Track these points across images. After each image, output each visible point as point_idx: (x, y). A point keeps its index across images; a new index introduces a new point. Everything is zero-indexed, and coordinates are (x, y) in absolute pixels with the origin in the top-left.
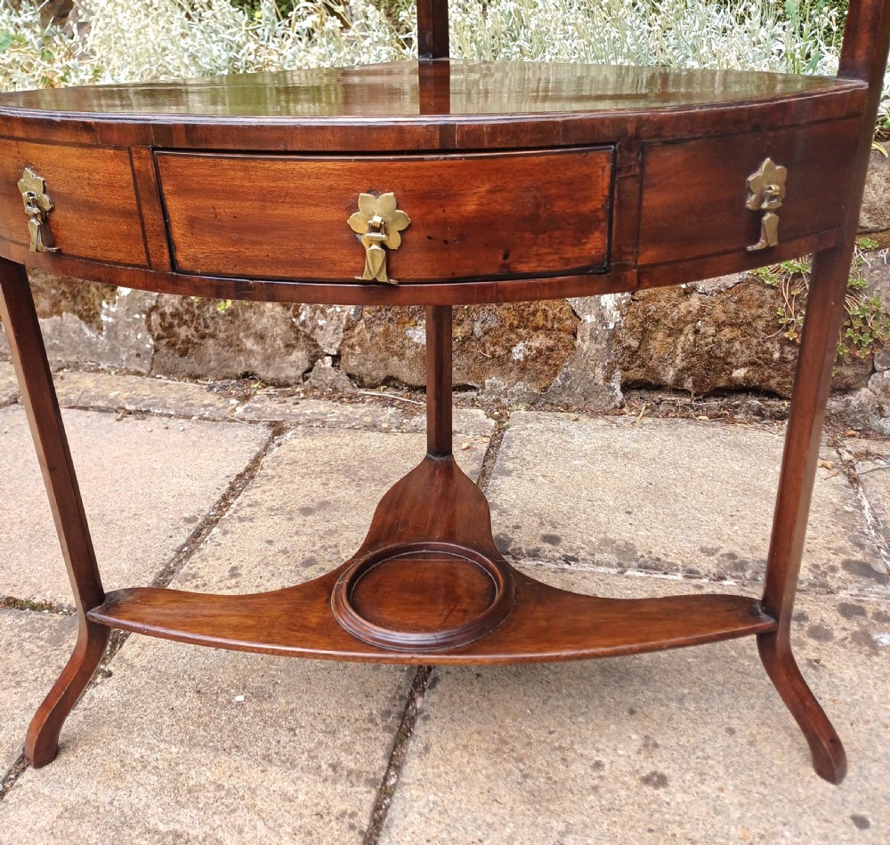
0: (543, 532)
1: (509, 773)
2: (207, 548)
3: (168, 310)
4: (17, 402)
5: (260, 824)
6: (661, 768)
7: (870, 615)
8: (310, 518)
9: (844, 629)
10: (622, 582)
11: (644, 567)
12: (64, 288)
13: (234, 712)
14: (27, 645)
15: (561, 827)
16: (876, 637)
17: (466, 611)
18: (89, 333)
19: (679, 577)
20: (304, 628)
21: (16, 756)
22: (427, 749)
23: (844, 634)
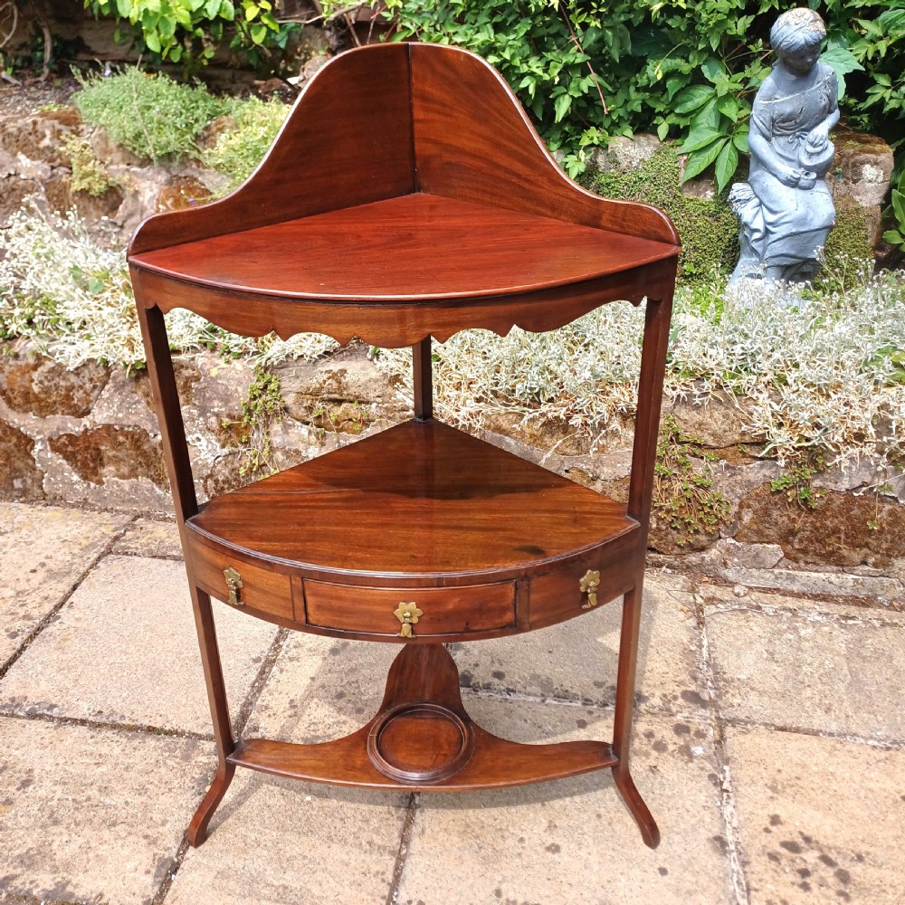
0: (494, 669)
1: (471, 846)
2: (271, 683)
3: (221, 478)
4: (111, 552)
5: (331, 880)
6: (558, 841)
7: (692, 733)
8: (337, 657)
9: (675, 743)
10: (543, 709)
11: (557, 697)
12: (140, 459)
13: (306, 808)
14: (169, 762)
15: (500, 878)
16: (693, 749)
17: (446, 755)
18: (158, 491)
19: (579, 704)
20: (353, 768)
21: (181, 839)
22: (423, 831)
23: (674, 747)
